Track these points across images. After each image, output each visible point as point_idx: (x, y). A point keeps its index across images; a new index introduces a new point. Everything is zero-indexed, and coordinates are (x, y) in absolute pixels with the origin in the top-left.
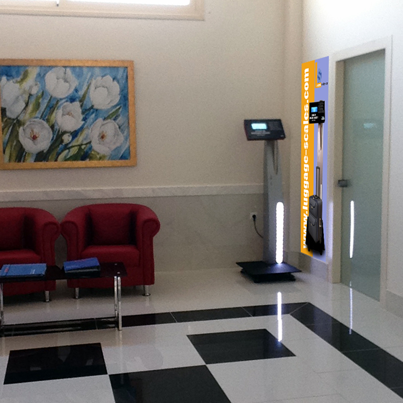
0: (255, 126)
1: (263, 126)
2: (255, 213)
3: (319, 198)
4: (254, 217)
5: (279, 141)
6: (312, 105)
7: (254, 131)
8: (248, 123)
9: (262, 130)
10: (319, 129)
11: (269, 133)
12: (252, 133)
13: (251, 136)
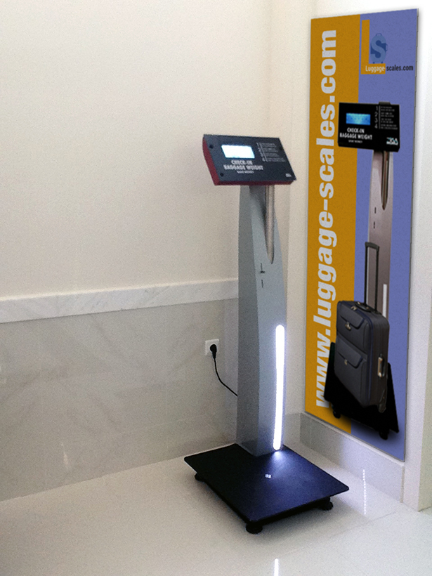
0: (230, 151)
1: (246, 152)
2: (215, 341)
3: (375, 311)
4: (213, 348)
7: (229, 161)
9: (246, 160)
11: (260, 168)
12: (226, 167)
13: (221, 173)
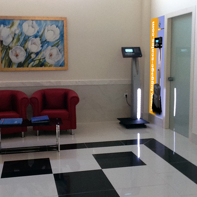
0: (127, 50)
1: (131, 51)
2: (127, 94)
3: (159, 85)
4: (126, 95)
5: (139, 58)
6: (156, 39)
7: (126, 53)
8: (123, 49)
10: (159, 51)
11: (134, 54)
12: (126, 54)
13: (125, 55)
